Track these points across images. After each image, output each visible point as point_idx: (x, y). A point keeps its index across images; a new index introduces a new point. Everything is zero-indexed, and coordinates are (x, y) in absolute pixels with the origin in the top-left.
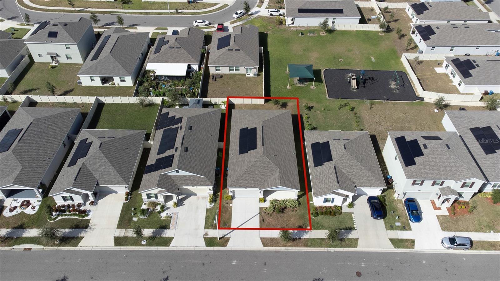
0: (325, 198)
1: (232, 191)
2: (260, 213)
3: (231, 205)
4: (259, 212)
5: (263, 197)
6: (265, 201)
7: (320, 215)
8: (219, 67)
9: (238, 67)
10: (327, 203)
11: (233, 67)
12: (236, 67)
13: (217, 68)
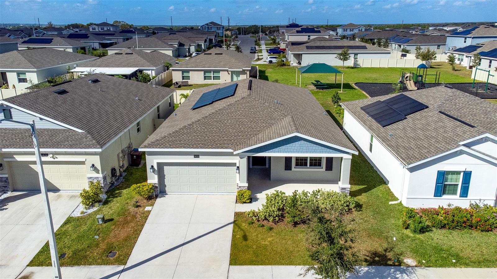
0: (439, 172)
1: (156, 167)
2: (234, 222)
3: (148, 208)
4: (232, 220)
5: (247, 185)
6: (252, 200)
7: (434, 229)
8: (188, 71)
9: (218, 71)
10: (444, 197)
11: (209, 71)
12: (215, 71)
13: (185, 74)
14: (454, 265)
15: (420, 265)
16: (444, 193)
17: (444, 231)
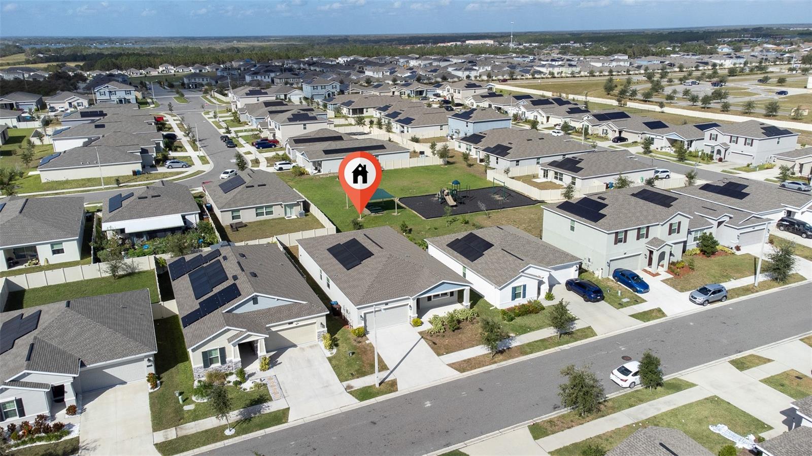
0: (513, 288)
1: (363, 316)
4: (421, 337)
5: (416, 315)
6: (421, 324)
7: (516, 317)
8: (238, 210)
9: (271, 206)
10: (516, 300)
11: (262, 207)
12: (267, 207)
13: (235, 214)
14: (529, 332)
15: (517, 335)
16: (515, 298)
17: (520, 317)
